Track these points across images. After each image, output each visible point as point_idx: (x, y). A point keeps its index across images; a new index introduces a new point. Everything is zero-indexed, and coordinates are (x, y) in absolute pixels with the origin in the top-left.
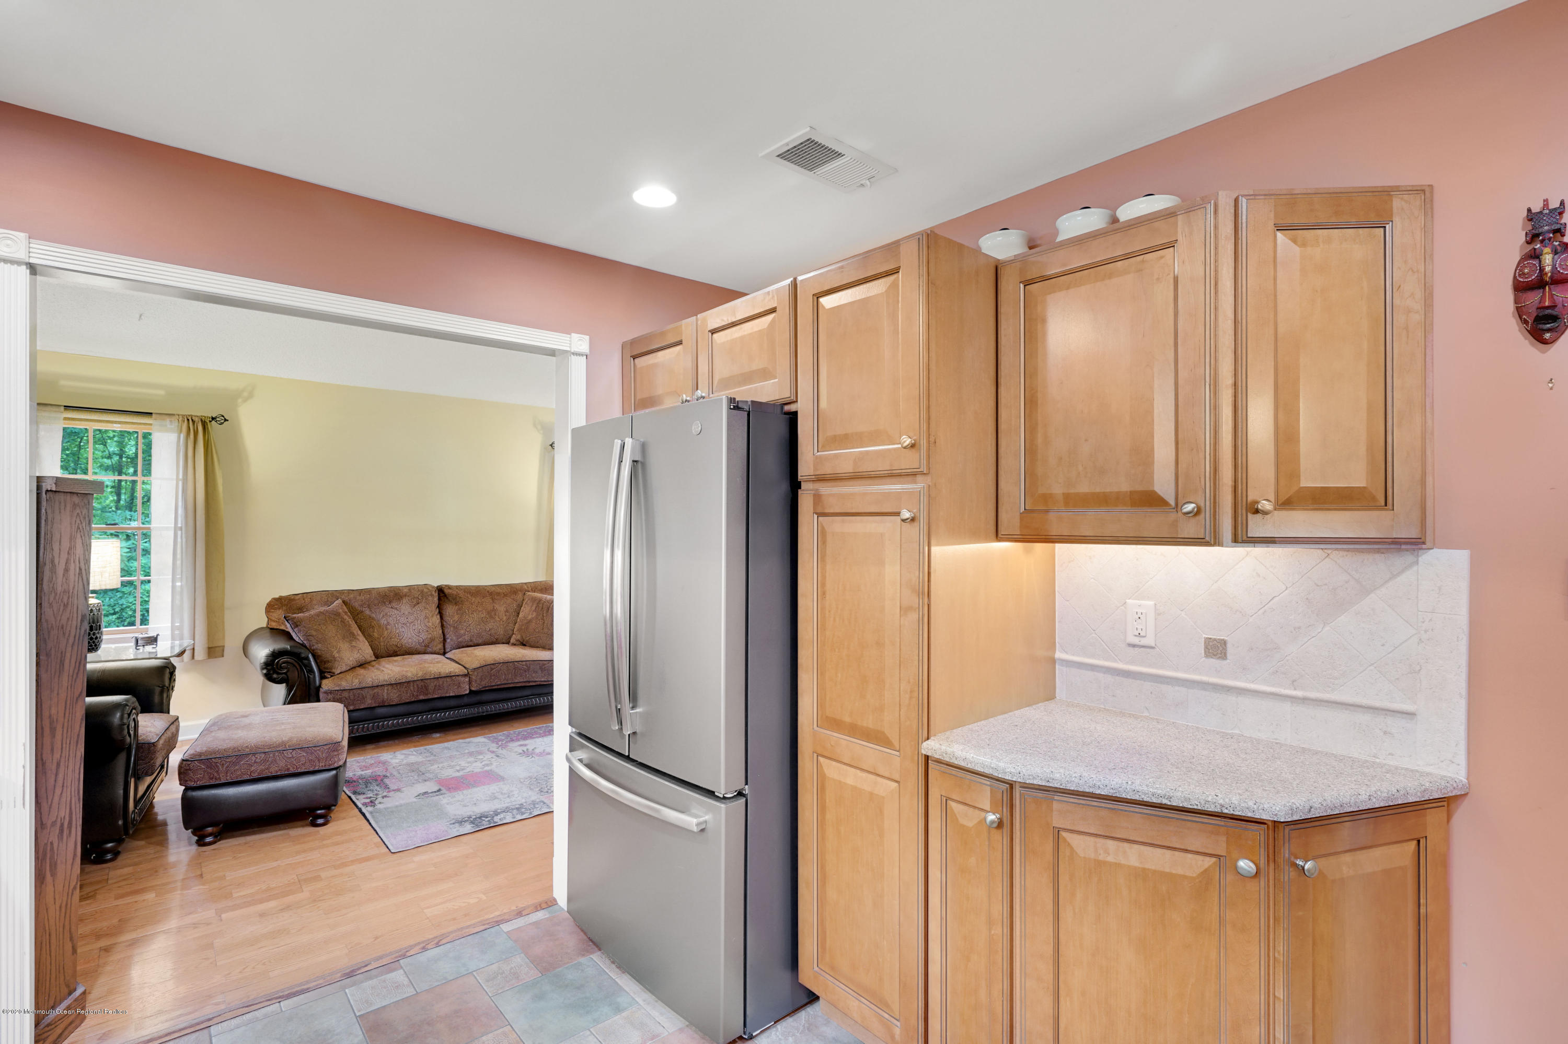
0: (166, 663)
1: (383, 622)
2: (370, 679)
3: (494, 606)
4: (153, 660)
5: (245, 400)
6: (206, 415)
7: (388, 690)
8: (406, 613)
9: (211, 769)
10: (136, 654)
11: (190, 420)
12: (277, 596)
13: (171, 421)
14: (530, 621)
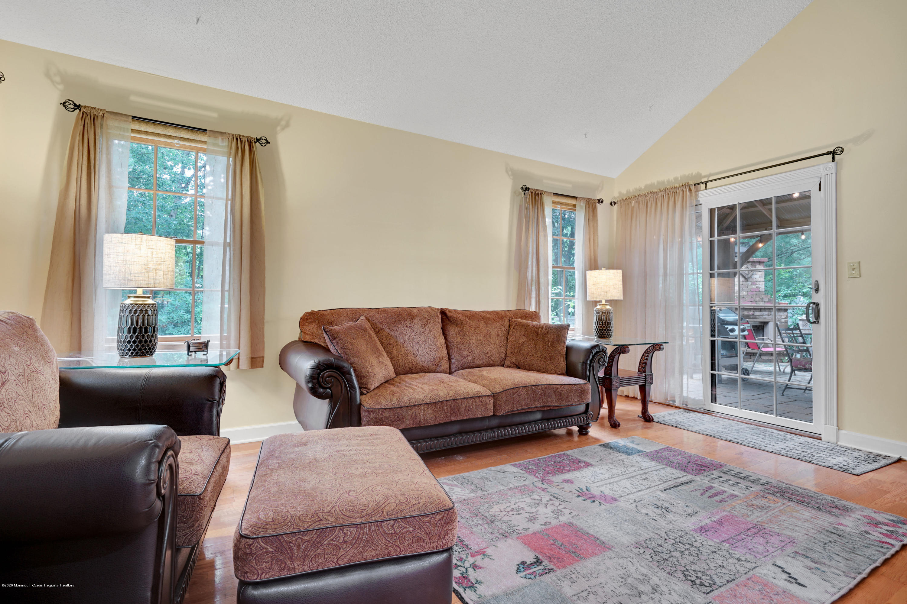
0: (217, 371)
1: (400, 339)
2: (407, 398)
3: (488, 330)
4: (204, 368)
5: (283, 129)
6: (252, 136)
7: (424, 410)
8: (419, 332)
9: (282, 553)
10: (188, 360)
11: (239, 139)
12: (310, 311)
13: (222, 139)
14: (521, 345)
